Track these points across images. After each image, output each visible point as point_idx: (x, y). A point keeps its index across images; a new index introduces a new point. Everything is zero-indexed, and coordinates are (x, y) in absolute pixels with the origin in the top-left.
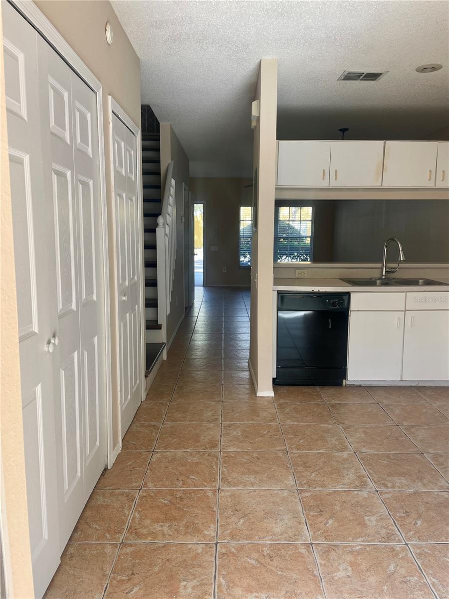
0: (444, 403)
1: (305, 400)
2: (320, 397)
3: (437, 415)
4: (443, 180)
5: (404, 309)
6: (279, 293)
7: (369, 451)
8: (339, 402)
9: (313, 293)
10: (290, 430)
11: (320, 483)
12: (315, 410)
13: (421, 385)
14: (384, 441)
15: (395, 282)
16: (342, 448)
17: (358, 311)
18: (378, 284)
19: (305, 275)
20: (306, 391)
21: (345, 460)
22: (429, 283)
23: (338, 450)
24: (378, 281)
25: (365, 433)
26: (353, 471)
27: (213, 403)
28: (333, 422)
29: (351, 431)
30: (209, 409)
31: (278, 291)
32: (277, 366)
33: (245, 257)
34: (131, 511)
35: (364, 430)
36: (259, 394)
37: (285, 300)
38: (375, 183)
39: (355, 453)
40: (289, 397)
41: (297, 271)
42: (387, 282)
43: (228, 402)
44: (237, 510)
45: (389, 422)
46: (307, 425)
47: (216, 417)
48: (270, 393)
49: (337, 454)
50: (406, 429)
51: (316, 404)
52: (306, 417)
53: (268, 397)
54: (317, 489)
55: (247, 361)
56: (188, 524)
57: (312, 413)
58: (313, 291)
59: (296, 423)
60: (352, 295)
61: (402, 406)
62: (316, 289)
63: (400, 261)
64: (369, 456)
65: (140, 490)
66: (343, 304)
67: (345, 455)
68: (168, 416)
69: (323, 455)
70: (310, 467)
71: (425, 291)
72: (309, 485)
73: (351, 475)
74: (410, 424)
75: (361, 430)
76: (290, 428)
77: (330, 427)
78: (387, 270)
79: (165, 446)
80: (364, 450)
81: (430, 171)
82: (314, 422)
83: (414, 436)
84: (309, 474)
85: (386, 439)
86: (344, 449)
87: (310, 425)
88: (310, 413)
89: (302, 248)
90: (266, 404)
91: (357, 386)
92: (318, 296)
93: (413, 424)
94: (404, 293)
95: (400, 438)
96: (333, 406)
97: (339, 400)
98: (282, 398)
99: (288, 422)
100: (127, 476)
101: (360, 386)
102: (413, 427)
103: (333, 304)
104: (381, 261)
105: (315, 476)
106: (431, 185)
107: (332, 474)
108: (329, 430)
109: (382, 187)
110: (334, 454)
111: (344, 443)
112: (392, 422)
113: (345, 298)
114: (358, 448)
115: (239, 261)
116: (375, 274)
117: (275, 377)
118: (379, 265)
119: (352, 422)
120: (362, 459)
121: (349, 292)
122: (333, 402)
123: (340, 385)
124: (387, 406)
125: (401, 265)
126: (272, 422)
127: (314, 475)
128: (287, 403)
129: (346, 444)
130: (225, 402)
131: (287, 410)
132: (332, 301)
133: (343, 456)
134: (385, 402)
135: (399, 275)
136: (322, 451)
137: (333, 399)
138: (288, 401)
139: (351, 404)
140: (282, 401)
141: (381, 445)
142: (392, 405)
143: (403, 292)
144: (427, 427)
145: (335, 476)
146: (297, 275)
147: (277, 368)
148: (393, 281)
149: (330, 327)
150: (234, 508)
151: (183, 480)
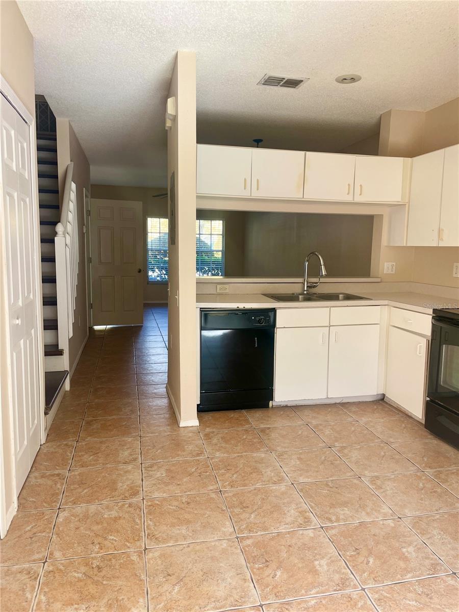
0: (370, 419)
1: (232, 427)
2: (247, 422)
3: (365, 432)
4: (360, 195)
5: (328, 325)
6: (202, 310)
7: (306, 480)
8: (268, 426)
9: (238, 310)
10: (221, 464)
11: (260, 525)
12: (245, 437)
13: (345, 401)
14: (320, 467)
15: (316, 297)
16: (279, 480)
17: (284, 328)
18: (300, 300)
19: (227, 291)
20: (232, 416)
21: (283, 493)
22: (348, 297)
23: (275, 483)
24: (300, 297)
25: (299, 459)
26: (294, 506)
27: (130, 440)
28: (265, 449)
29: (285, 459)
30: (126, 447)
31: (200, 308)
32: (201, 391)
33: (153, 271)
34: (35, 594)
35: (299, 456)
36: (182, 424)
37: (209, 318)
38: (296, 195)
39: (292, 484)
40: (215, 424)
41: (219, 286)
42: (309, 298)
43: (148, 437)
44: (169, 575)
45: (321, 445)
46: (238, 456)
47: (134, 456)
48: (195, 422)
49: (274, 488)
50: (339, 451)
51: (245, 430)
52: (236, 446)
53: (192, 426)
54: (259, 533)
55: (165, 386)
56: (110, 602)
57: (242, 442)
58: (238, 307)
59: (226, 455)
60: (278, 311)
61: (330, 425)
62: (241, 306)
63: (322, 275)
64: (307, 487)
65: (44, 563)
66: (269, 321)
67: (283, 487)
68: (75, 461)
69: (259, 490)
70: (247, 507)
71: (347, 306)
72: (250, 530)
73: (292, 511)
74: (341, 445)
75: (294, 457)
76: (220, 461)
77: (263, 455)
78: (309, 285)
79: (73, 500)
80: (302, 480)
81: (349, 185)
82: (245, 452)
83: (347, 459)
84: (247, 515)
85: (321, 464)
86: (281, 480)
87: (242, 456)
88: (240, 441)
89: (214, 263)
90: (190, 435)
91: (283, 407)
92: (243, 313)
93: (344, 445)
94: (328, 309)
95: (336, 462)
96: (263, 431)
97: (267, 424)
98: (209, 427)
99: (218, 454)
100: (26, 546)
101: (287, 406)
102: (344, 448)
103: (259, 321)
104: (302, 276)
105: (255, 518)
106: (349, 199)
107: (272, 513)
108: (262, 459)
109: (303, 199)
110: (271, 488)
111: (280, 473)
112: (324, 444)
113: (271, 314)
114: (295, 478)
115: (147, 276)
116: (297, 289)
117: (199, 403)
118: (300, 280)
119: (285, 448)
120: (301, 490)
121: (274, 308)
122: (262, 426)
123: (267, 406)
124: (316, 426)
125: (322, 280)
126: (199, 456)
127: (253, 516)
128: (213, 432)
129: (281, 474)
130: (144, 437)
131: (215, 441)
132: (258, 319)
133: (281, 489)
134: (314, 422)
135: (320, 290)
136: (258, 486)
137: (262, 423)
138: (214, 430)
139: (281, 428)
140: (208, 430)
141: (317, 472)
142: (321, 425)
143: (327, 307)
144: (359, 447)
145: (275, 515)
146: (218, 292)
147: (201, 393)
148: (315, 295)
149: (256, 346)
150: (165, 572)
151: (99, 543)
